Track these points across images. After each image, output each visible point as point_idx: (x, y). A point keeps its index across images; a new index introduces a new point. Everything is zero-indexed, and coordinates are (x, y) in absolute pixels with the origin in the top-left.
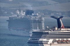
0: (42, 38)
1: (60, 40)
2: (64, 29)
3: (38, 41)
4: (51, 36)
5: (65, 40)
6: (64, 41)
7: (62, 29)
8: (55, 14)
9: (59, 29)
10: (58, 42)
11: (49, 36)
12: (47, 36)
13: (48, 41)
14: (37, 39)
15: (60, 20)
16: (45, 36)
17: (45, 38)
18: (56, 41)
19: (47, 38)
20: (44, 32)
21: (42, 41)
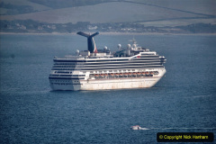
1: (98, 73)
5: (103, 72)
9: (93, 54)
18: (93, 75)
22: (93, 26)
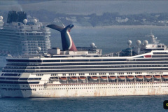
0: (27, 72)
1: (67, 75)
2: (76, 53)
3: (18, 79)
4: (46, 68)
5: (77, 75)
6: (75, 77)
7: (71, 53)
8: (61, 19)
9: (65, 52)
10: (61, 80)
11: (41, 68)
12: (38, 68)
13: (40, 79)
14: (16, 75)
15: (68, 32)
16: (34, 68)
17: (34, 72)
18: (57, 78)
19: (37, 71)
20: (30, 59)
21: (27, 79)
22: (123, 17)
